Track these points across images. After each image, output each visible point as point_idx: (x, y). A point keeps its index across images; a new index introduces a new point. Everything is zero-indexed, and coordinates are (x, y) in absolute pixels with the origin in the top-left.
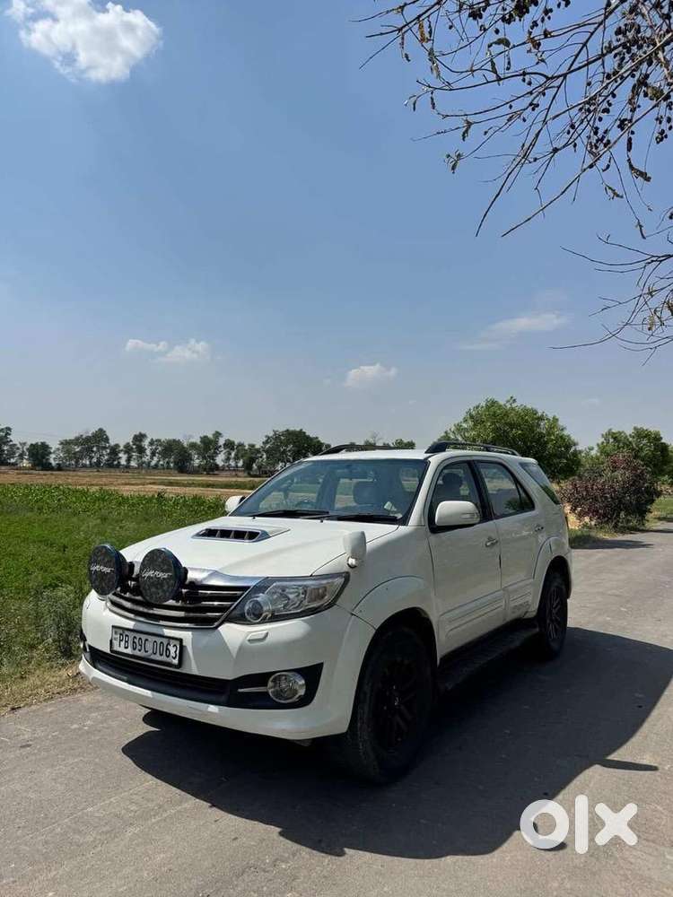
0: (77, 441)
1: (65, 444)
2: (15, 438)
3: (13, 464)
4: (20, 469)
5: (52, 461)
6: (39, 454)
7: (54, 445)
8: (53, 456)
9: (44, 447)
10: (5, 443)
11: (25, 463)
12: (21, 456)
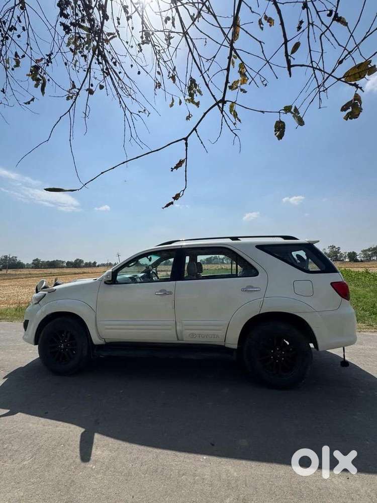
0: (369, 250)
1: (364, 251)
2: (342, 251)
3: (343, 260)
4: (345, 262)
5: (358, 258)
6: (352, 257)
7: (358, 252)
8: (358, 257)
9: (354, 253)
10: (339, 253)
11: (347, 260)
12: (345, 257)
